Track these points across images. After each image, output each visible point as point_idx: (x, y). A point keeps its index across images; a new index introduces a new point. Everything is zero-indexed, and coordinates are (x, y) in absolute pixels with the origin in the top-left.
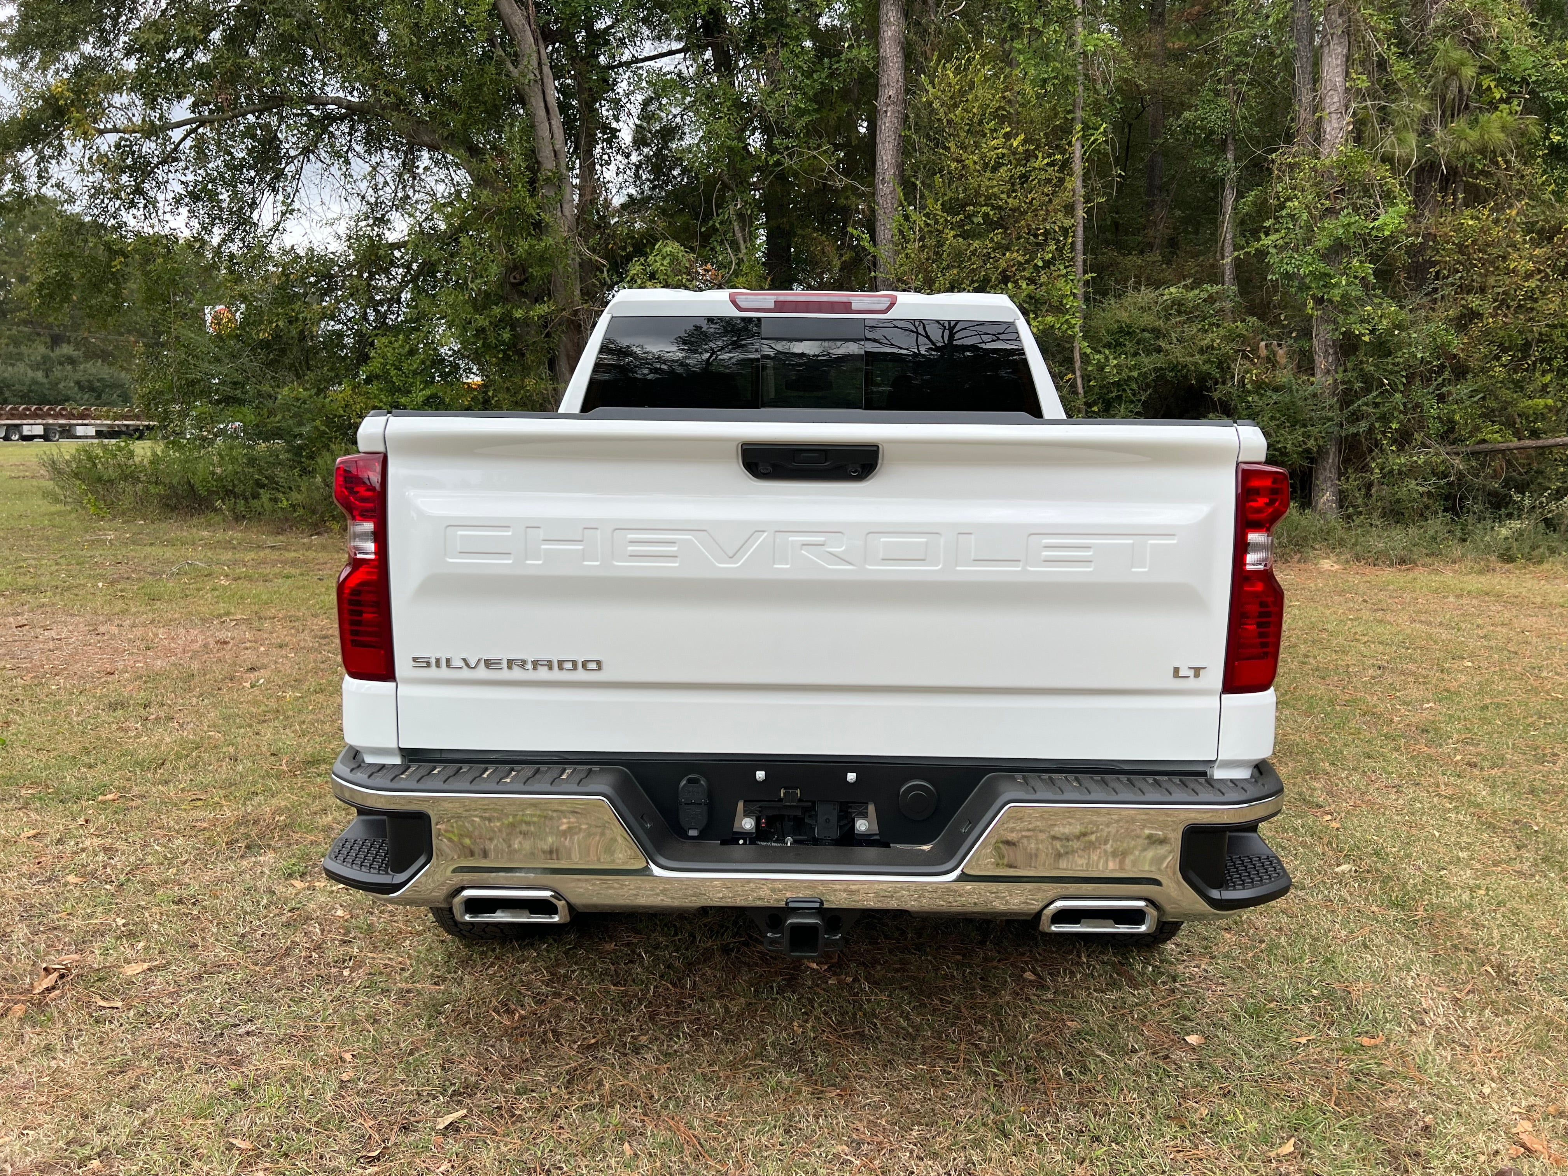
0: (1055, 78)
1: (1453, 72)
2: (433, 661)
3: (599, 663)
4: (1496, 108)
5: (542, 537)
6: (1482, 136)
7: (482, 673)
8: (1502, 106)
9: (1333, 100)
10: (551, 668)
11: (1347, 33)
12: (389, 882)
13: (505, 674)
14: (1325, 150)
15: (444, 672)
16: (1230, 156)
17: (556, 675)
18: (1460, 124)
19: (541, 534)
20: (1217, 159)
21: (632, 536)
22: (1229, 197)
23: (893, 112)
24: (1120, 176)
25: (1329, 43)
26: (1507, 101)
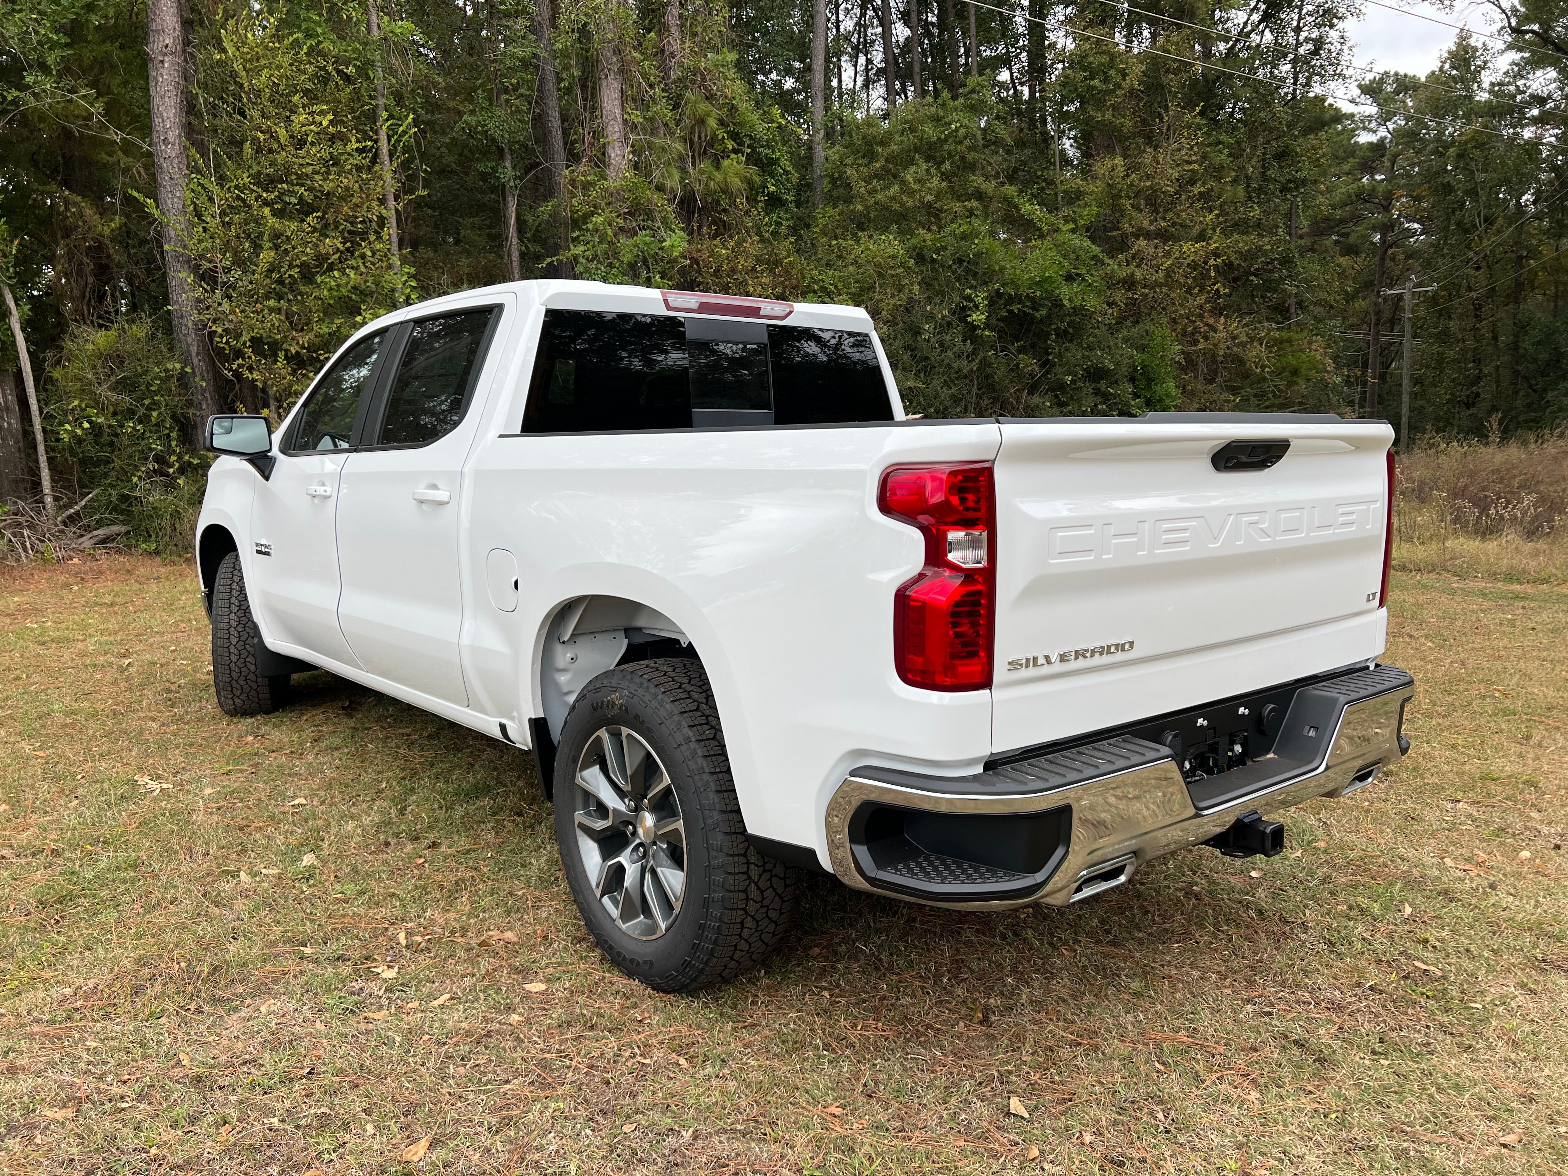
0: (356, 59)
1: (702, 122)
2: (1024, 661)
3: (1131, 644)
4: (728, 157)
5: (1113, 533)
6: (725, 178)
7: (1057, 667)
8: (733, 156)
9: (614, 131)
10: (1102, 654)
11: (621, 71)
12: (1034, 883)
13: (1073, 665)
14: (611, 173)
15: (1031, 672)
16: (508, 164)
17: (1106, 659)
18: (705, 165)
19: (1112, 530)
20: (498, 165)
21: (1166, 526)
22: (511, 204)
23: (172, 64)
24: (425, 171)
25: (606, 77)
26: (735, 151)
